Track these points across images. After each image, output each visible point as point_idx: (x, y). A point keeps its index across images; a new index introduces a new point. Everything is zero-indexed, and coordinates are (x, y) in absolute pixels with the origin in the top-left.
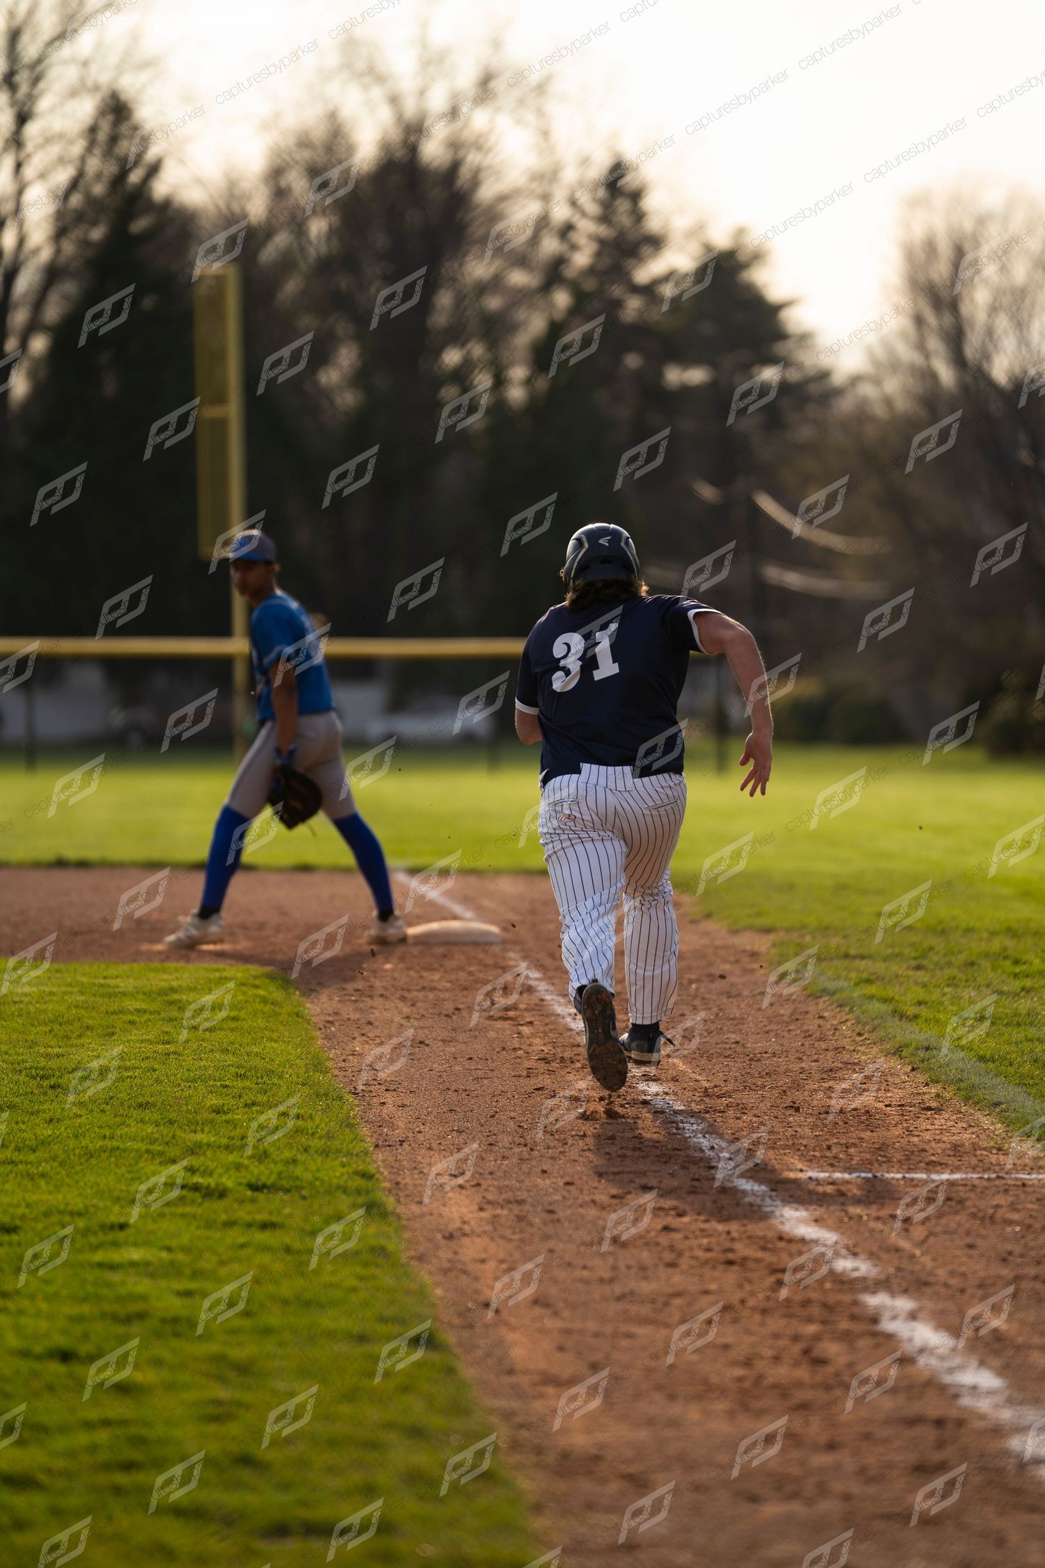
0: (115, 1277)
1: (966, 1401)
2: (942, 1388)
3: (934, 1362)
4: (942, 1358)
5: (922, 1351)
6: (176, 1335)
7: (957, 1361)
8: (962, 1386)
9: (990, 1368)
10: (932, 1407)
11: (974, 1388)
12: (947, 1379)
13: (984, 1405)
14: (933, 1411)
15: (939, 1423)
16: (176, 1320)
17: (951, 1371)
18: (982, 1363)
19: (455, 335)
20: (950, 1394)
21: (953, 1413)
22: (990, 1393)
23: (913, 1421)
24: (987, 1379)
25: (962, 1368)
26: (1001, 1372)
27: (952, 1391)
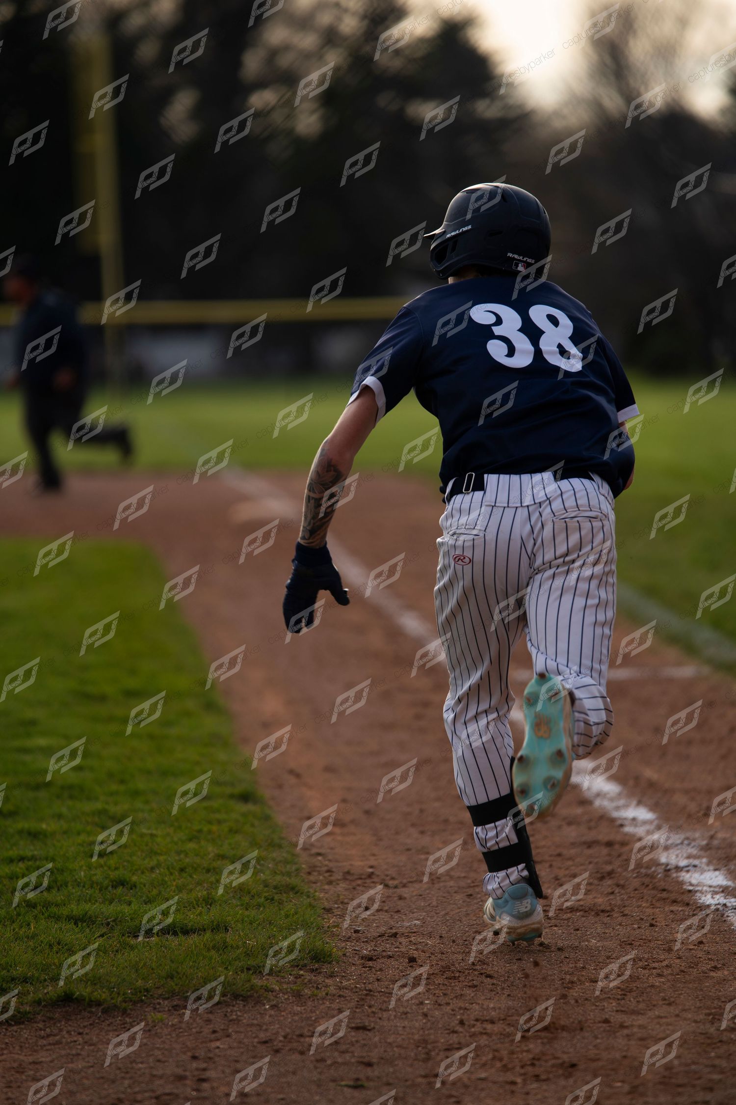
0: (28, 758)
1: (628, 829)
2: (612, 820)
3: (606, 803)
4: (612, 800)
5: (598, 795)
6: (71, 797)
7: (622, 802)
8: (625, 819)
9: (646, 805)
10: (603, 834)
11: (634, 819)
12: (615, 814)
13: (640, 831)
14: (603, 837)
15: (609, 844)
16: (71, 787)
17: (618, 808)
18: (639, 803)
19: (261, 84)
20: (616, 824)
21: (618, 838)
22: (645, 822)
23: (590, 845)
24: (643, 814)
25: (626, 806)
26: (652, 808)
27: (619, 822)
